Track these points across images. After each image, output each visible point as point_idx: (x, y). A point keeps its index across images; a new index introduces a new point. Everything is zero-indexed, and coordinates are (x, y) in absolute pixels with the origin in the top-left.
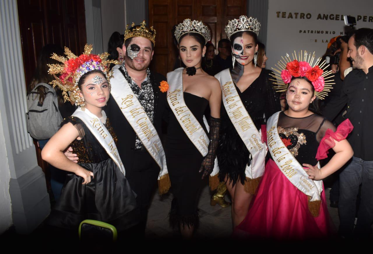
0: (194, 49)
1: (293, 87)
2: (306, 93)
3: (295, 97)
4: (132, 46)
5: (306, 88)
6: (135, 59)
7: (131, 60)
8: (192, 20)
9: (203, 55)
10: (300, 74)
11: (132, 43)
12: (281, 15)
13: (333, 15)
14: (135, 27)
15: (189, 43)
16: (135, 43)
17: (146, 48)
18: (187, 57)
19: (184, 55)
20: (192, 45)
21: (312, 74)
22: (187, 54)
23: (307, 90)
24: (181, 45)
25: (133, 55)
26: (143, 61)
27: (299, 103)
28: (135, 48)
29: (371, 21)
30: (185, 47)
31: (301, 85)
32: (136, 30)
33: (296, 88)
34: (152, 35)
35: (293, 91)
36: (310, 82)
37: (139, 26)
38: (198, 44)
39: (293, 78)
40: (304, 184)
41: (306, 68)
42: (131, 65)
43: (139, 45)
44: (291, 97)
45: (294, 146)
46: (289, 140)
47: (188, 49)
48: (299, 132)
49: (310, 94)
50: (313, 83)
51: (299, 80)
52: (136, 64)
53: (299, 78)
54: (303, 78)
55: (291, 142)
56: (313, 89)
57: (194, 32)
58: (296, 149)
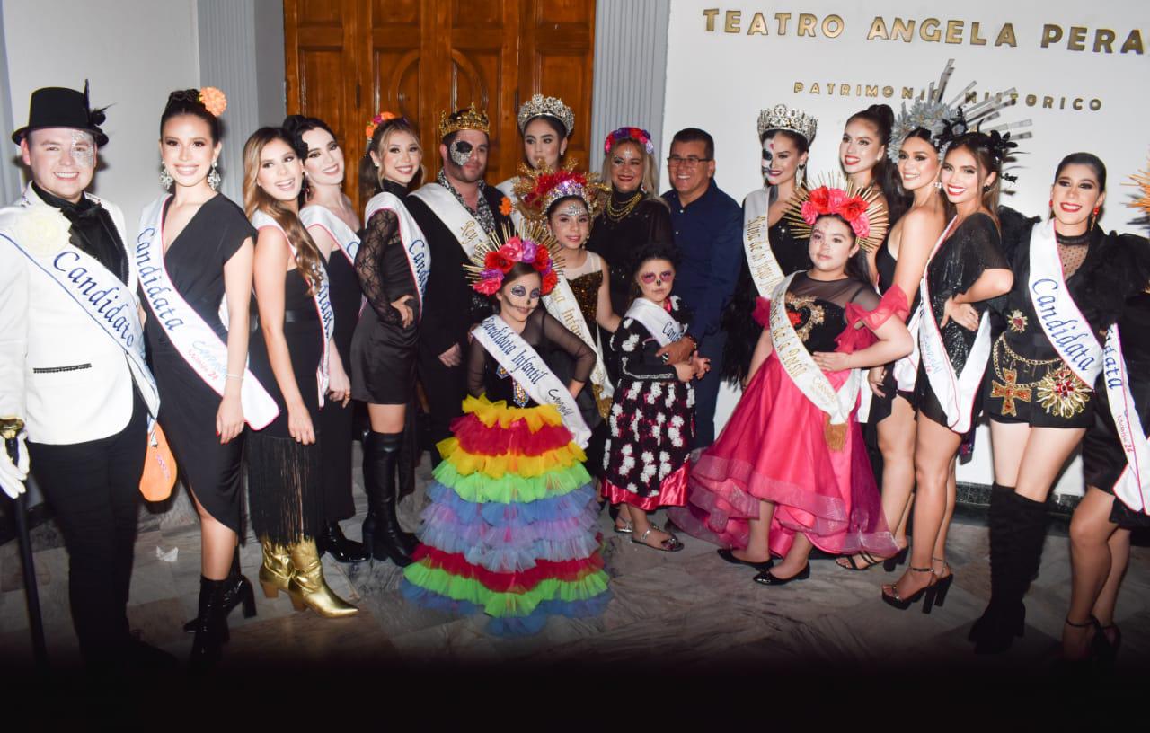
0: (546, 140)
1: (818, 231)
2: (840, 241)
3: (822, 249)
4: (458, 144)
5: (840, 232)
6: (467, 165)
7: (460, 167)
8: (546, 97)
9: (562, 152)
10: (830, 209)
11: (459, 140)
12: (720, 20)
13: (935, 22)
14: (459, 114)
15: (540, 130)
16: (464, 140)
17: (481, 146)
18: (536, 152)
19: (531, 150)
20: (543, 134)
21: (850, 210)
22: (536, 147)
23: (842, 235)
24: (526, 134)
25: (462, 159)
26: (478, 167)
27: (828, 257)
28: (464, 147)
29: (1102, 47)
30: (534, 137)
31: (831, 228)
32: (462, 119)
33: (823, 233)
34: (486, 124)
35: (819, 237)
36: (847, 224)
37: (467, 111)
38: (554, 133)
39: (820, 217)
40: (820, 390)
41: (840, 200)
42: (459, 175)
43: (470, 142)
44: (815, 248)
45: (803, 325)
46: (799, 315)
47: (539, 140)
48: (816, 303)
49: (847, 242)
50: (852, 224)
51: (828, 220)
52: (468, 173)
53: (829, 215)
54: (837, 215)
55: (800, 318)
56: (853, 235)
57: (548, 114)
58: (804, 330)
